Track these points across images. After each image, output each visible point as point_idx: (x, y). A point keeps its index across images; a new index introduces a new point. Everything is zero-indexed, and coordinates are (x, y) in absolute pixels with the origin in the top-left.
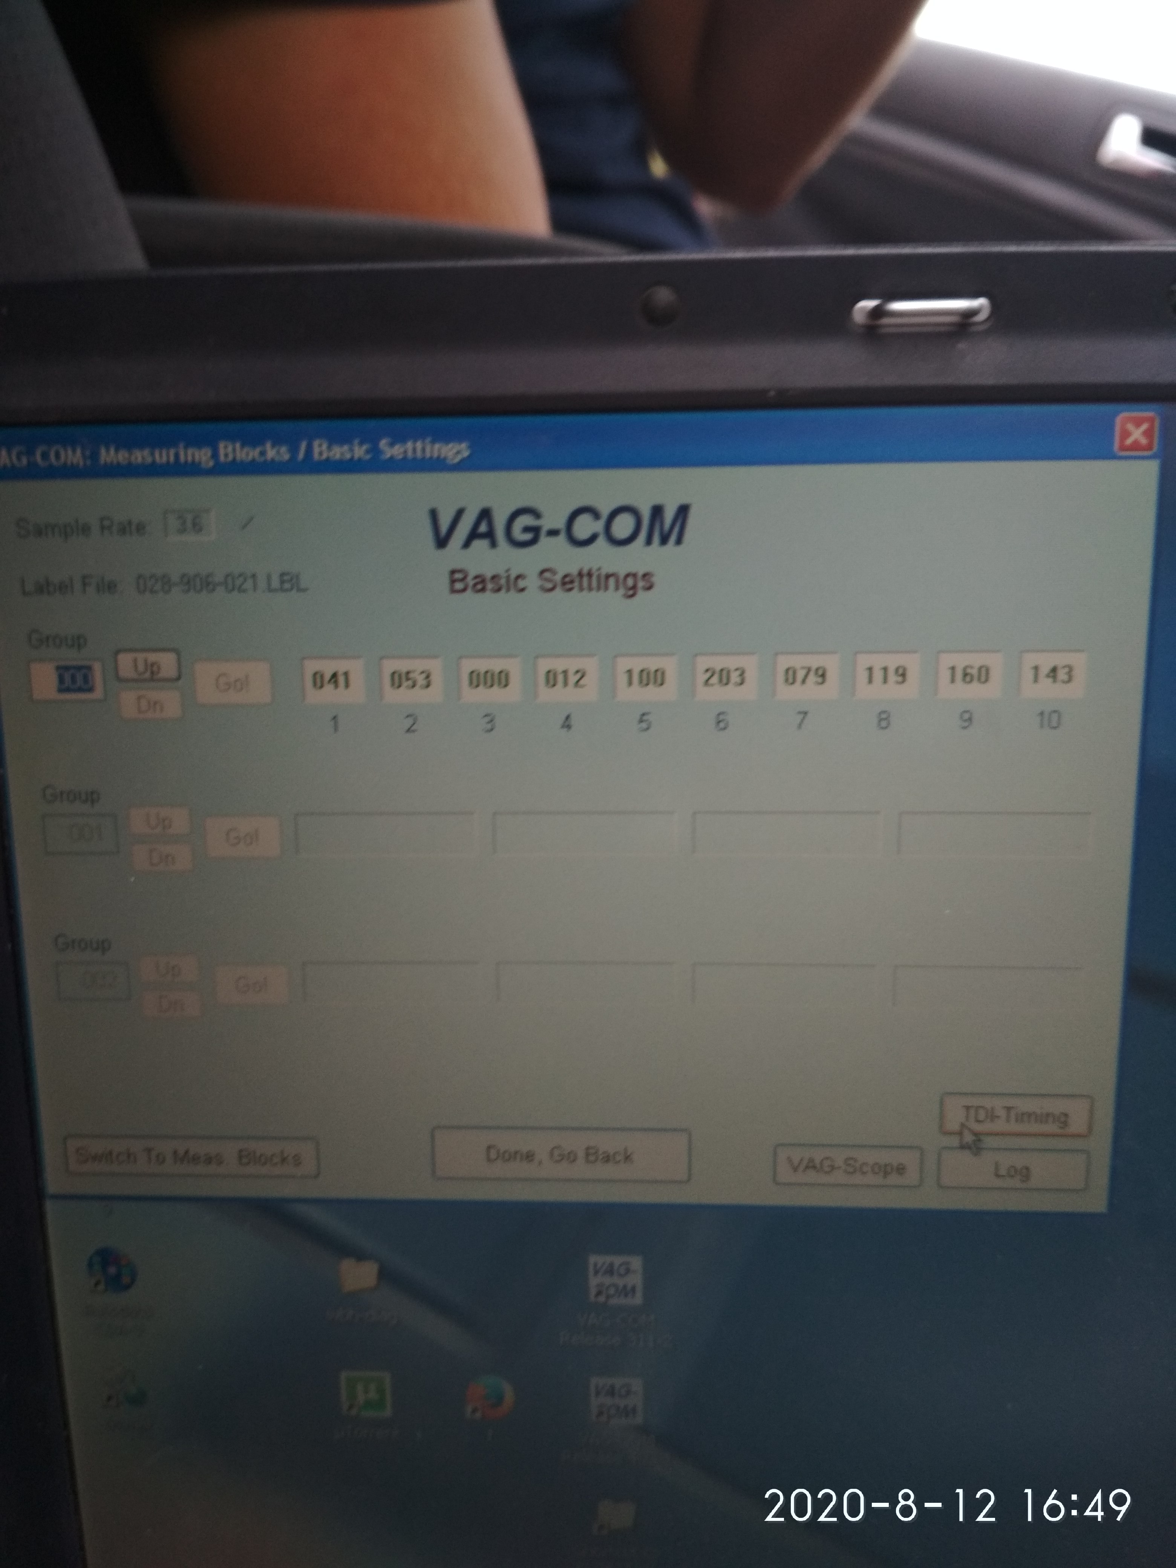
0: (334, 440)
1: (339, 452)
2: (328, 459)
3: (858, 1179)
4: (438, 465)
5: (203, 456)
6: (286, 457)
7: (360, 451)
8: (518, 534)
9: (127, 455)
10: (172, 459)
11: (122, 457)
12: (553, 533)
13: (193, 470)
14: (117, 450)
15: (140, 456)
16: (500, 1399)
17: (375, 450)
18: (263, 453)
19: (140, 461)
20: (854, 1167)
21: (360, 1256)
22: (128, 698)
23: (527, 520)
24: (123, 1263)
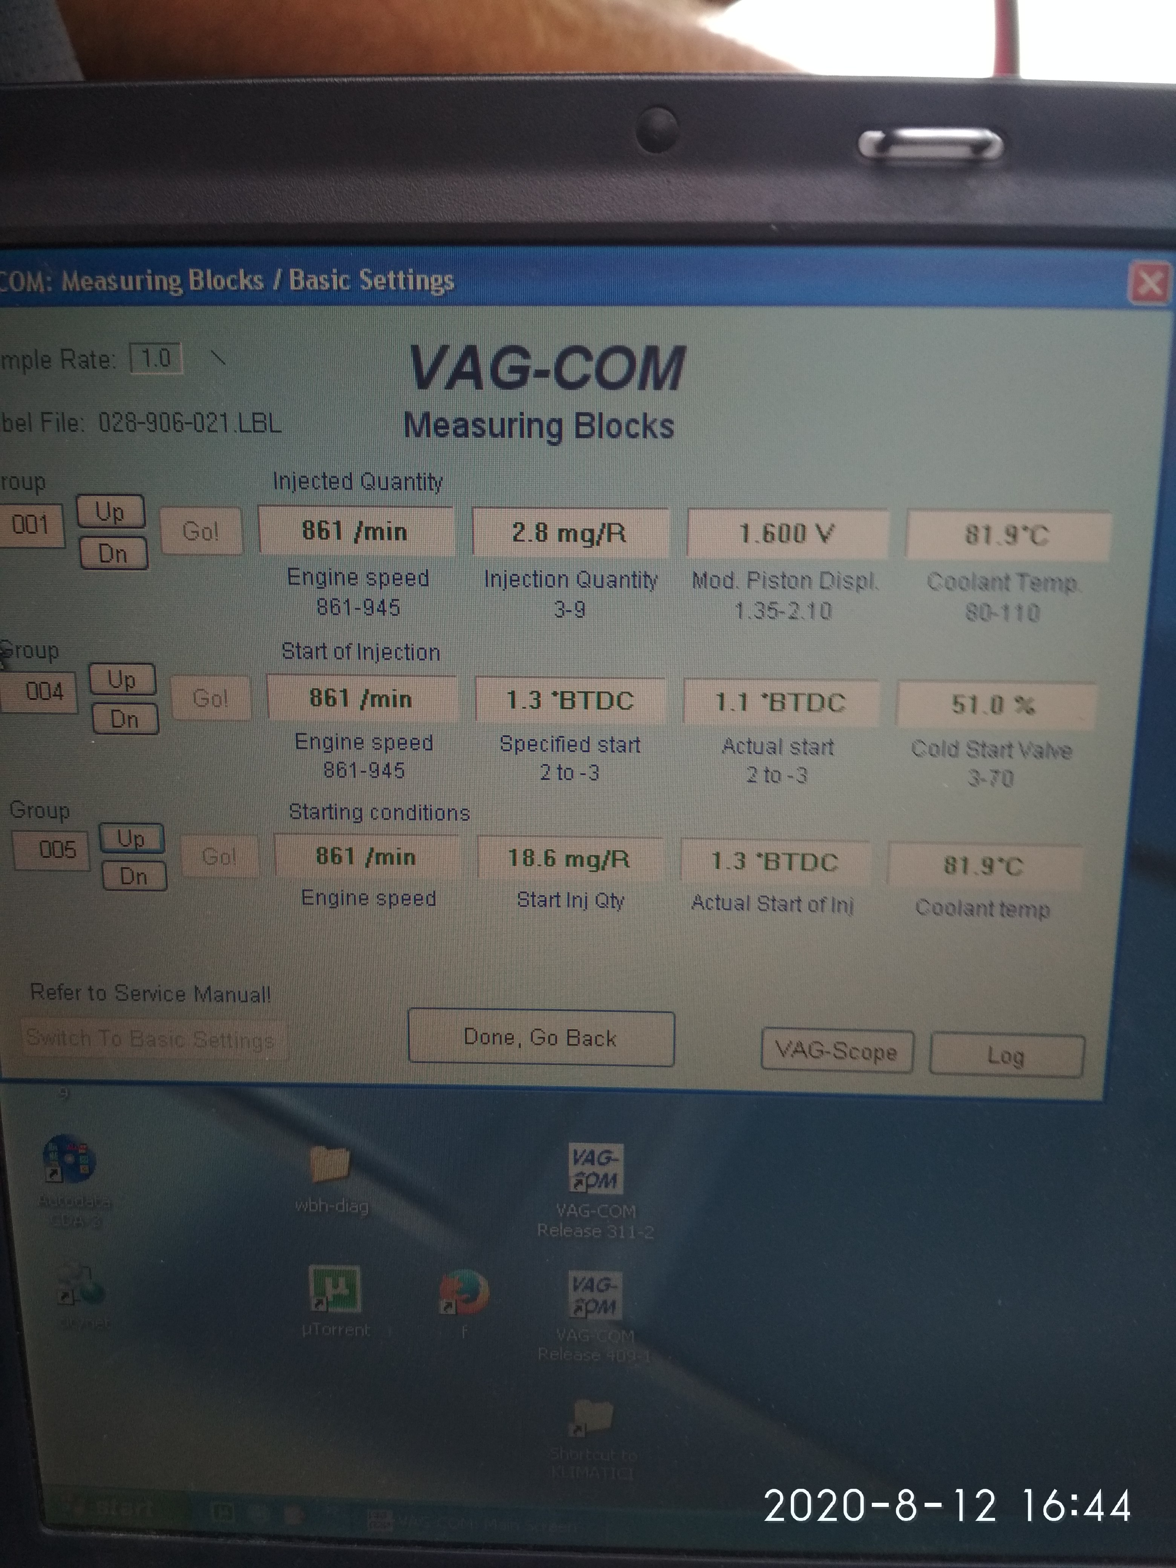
0: (311, 268)
1: (316, 282)
2: (305, 290)
3: (848, 1063)
4: (421, 298)
5: (171, 284)
6: (261, 286)
7: (338, 282)
8: (504, 374)
9: (91, 282)
10: (139, 288)
11: (87, 283)
13: (161, 299)
14: (80, 277)
15: (105, 283)
16: (474, 1294)
17: (355, 280)
18: (235, 282)
19: (104, 287)
20: (842, 1051)
21: (331, 1144)
22: (90, 546)
23: (514, 359)
24: (80, 1151)
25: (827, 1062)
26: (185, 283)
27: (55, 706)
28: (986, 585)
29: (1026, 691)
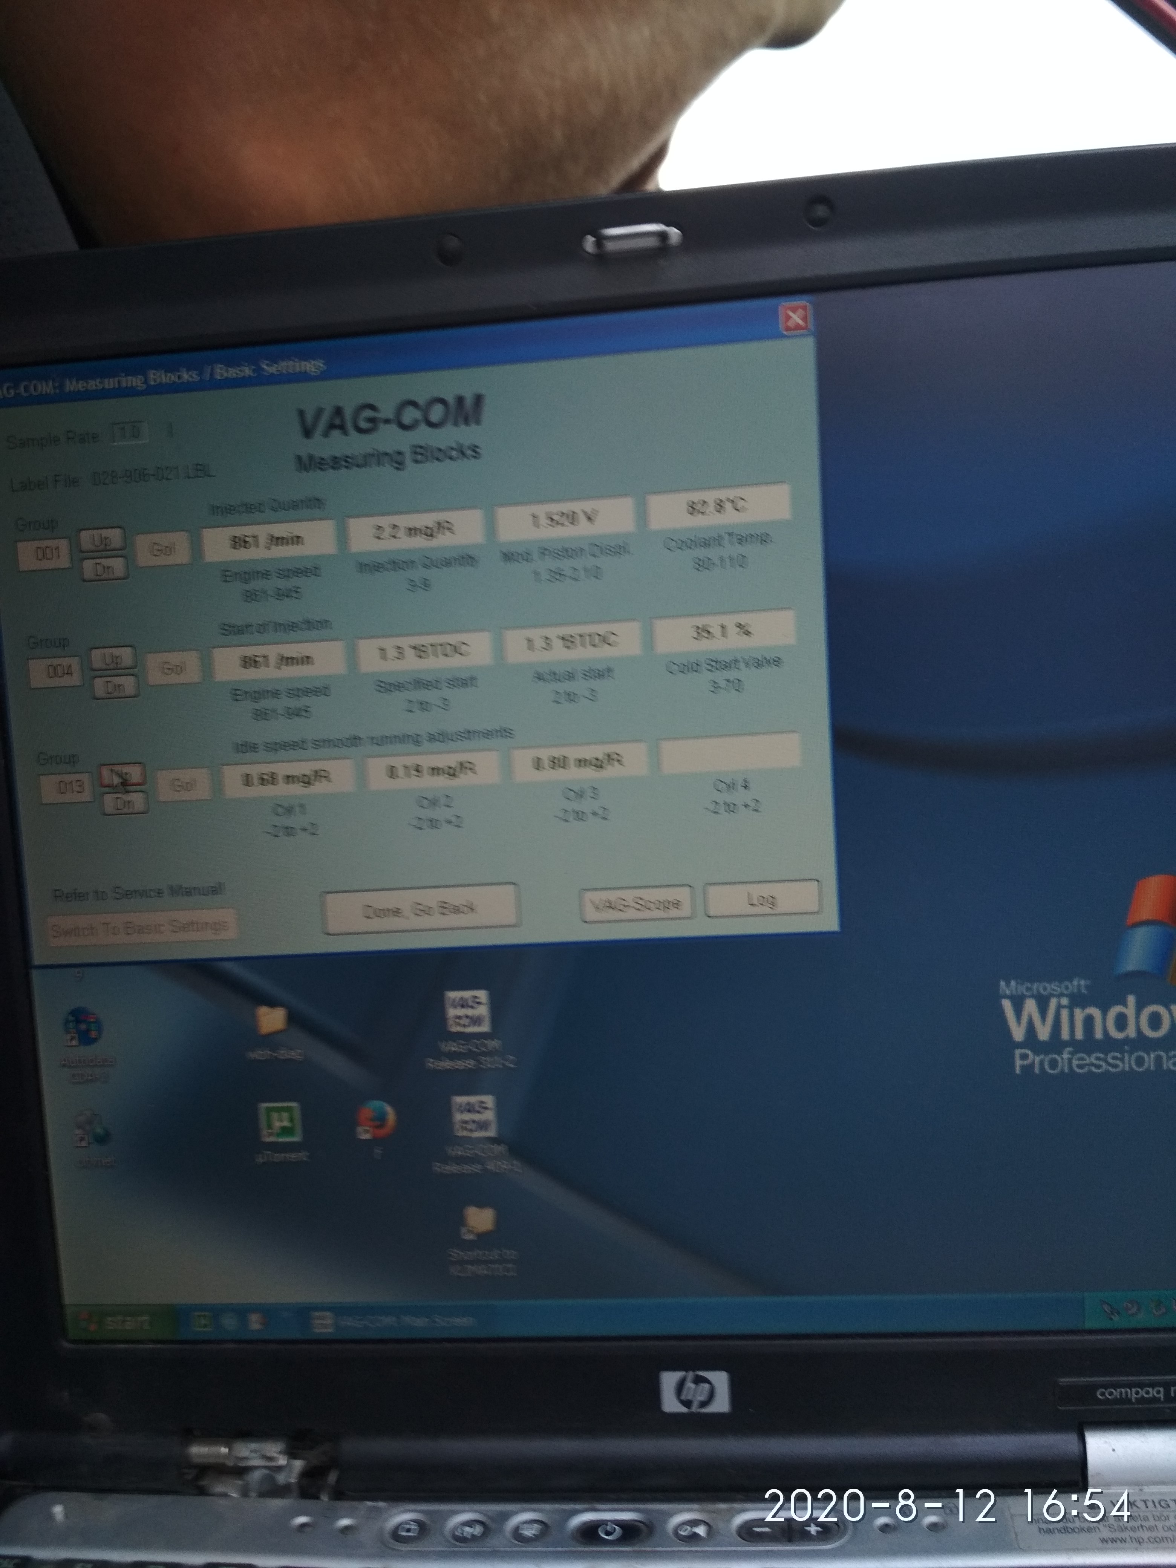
0: (230, 363)
1: (233, 373)
2: (227, 379)
3: (647, 914)
4: (304, 377)
5: (136, 381)
6: (196, 378)
7: (247, 371)
8: (363, 425)
9: (85, 385)
10: (117, 386)
11: (81, 386)
12: (387, 421)
13: (131, 392)
14: (77, 381)
15: (93, 384)
16: (384, 1121)
17: (259, 370)
18: (179, 377)
19: (94, 388)
20: (641, 904)
21: (272, 1003)
22: (88, 565)
23: (369, 413)
24: (92, 1020)
25: (631, 914)
26: (146, 381)
27: (65, 681)
28: (706, 544)
29: (743, 619)
